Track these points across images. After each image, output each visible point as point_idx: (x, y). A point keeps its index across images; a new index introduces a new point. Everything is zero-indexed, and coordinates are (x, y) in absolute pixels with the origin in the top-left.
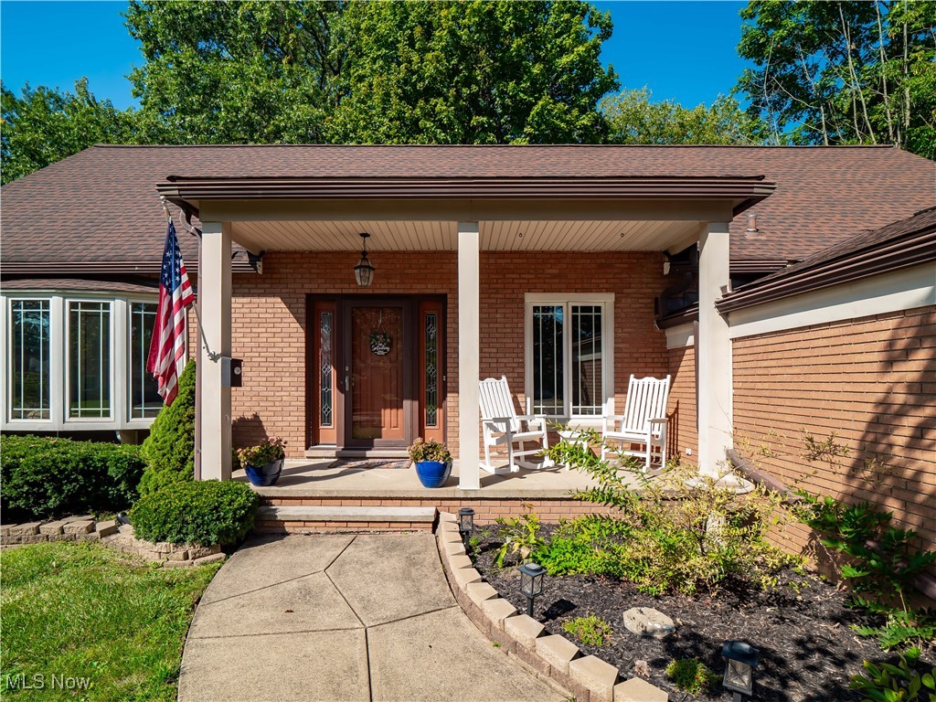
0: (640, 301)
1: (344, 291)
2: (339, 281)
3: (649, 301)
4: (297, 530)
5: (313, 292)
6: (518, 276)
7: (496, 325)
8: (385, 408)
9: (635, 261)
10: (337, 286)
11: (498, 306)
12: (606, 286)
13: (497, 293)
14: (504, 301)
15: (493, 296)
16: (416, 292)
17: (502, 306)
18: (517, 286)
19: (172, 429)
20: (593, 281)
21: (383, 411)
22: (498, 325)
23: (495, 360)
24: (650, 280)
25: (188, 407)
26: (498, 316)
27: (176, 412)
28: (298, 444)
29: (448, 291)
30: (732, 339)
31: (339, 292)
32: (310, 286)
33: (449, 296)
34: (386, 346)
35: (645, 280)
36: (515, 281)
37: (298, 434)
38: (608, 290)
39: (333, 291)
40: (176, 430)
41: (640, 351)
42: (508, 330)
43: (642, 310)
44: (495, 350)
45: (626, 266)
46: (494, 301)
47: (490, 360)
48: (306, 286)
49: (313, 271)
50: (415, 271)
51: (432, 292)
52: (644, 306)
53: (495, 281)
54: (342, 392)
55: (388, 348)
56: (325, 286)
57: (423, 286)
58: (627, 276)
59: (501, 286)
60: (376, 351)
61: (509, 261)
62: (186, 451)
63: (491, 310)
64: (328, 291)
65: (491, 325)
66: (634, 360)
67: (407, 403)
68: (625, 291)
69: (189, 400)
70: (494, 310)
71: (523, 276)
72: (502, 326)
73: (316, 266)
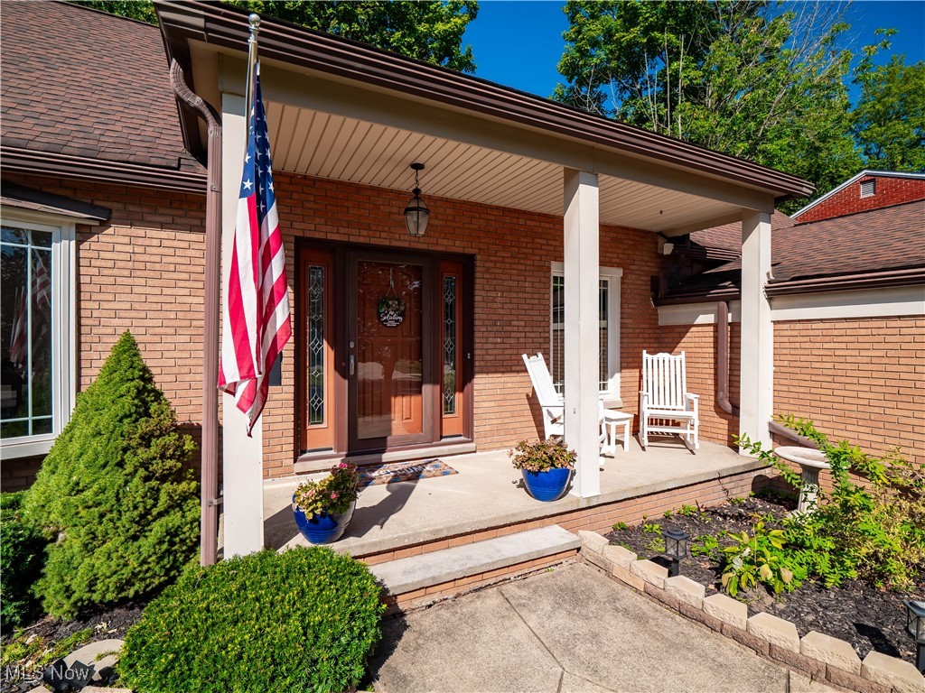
0: (642, 278)
1: (352, 239)
2: (345, 224)
3: (646, 278)
4: (416, 603)
5: (308, 234)
6: (545, 242)
7: (524, 295)
8: (396, 396)
9: (638, 239)
10: (342, 230)
11: (526, 274)
12: (617, 261)
13: (526, 259)
14: (532, 268)
15: (522, 261)
16: (443, 249)
17: (531, 274)
18: (545, 253)
19: (112, 463)
20: (608, 255)
21: (393, 399)
22: (526, 295)
23: (523, 335)
24: (648, 259)
25: (137, 420)
26: (527, 284)
27: (118, 431)
28: (283, 455)
29: (477, 251)
30: (774, 322)
31: (345, 238)
32: (303, 226)
33: (478, 257)
34: (399, 315)
35: (645, 258)
36: (543, 247)
37: (284, 440)
38: (618, 265)
39: (335, 237)
40: (121, 464)
41: (641, 326)
42: (536, 302)
43: (643, 287)
44: (522, 323)
45: (631, 242)
46: (523, 267)
47: (519, 335)
48: (296, 225)
49: (307, 205)
50: (441, 223)
51: (460, 250)
52: (643, 283)
53: (524, 245)
54: (344, 377)
55: (401, 318)
56: (325, 229)
57: (451, 242)
58: (632, 253)
59: (531, 251)
60: (386, 321)
61: (538, 224)
62: (150, 502)
63: (520, 278)
64: (330, 237)
65: (520, 295)
66: (636, 335)
67: (427, 388)
68: (631, 267)
69: (137, 406)
70: (523, 278)
71: (550, 242)
72: (529, 296)
73: (312, 198)
